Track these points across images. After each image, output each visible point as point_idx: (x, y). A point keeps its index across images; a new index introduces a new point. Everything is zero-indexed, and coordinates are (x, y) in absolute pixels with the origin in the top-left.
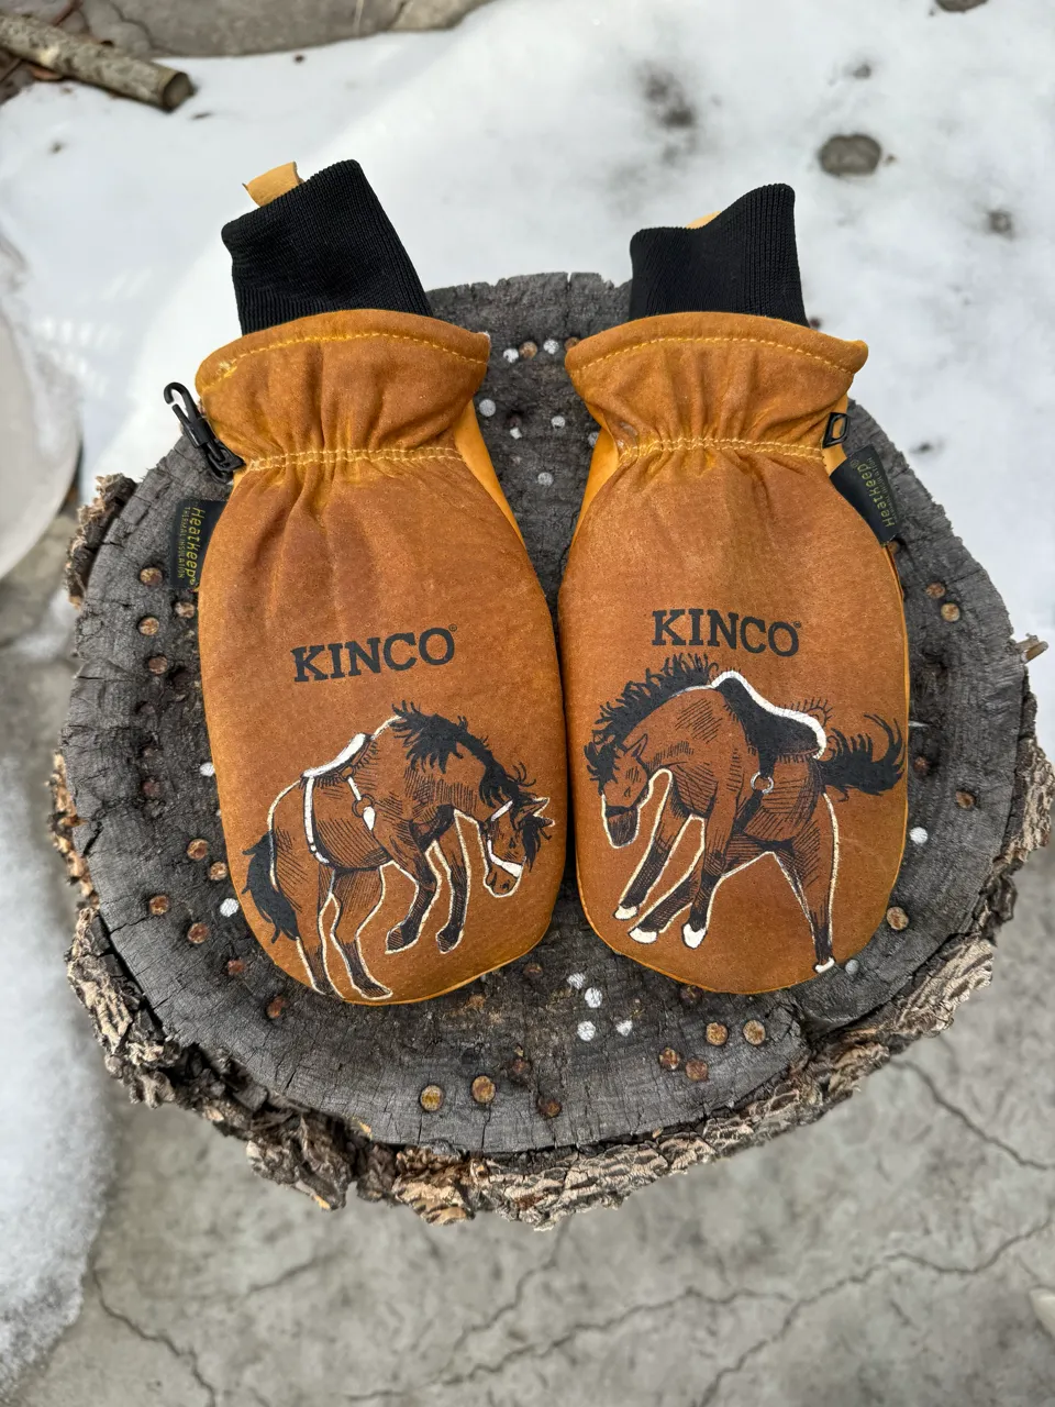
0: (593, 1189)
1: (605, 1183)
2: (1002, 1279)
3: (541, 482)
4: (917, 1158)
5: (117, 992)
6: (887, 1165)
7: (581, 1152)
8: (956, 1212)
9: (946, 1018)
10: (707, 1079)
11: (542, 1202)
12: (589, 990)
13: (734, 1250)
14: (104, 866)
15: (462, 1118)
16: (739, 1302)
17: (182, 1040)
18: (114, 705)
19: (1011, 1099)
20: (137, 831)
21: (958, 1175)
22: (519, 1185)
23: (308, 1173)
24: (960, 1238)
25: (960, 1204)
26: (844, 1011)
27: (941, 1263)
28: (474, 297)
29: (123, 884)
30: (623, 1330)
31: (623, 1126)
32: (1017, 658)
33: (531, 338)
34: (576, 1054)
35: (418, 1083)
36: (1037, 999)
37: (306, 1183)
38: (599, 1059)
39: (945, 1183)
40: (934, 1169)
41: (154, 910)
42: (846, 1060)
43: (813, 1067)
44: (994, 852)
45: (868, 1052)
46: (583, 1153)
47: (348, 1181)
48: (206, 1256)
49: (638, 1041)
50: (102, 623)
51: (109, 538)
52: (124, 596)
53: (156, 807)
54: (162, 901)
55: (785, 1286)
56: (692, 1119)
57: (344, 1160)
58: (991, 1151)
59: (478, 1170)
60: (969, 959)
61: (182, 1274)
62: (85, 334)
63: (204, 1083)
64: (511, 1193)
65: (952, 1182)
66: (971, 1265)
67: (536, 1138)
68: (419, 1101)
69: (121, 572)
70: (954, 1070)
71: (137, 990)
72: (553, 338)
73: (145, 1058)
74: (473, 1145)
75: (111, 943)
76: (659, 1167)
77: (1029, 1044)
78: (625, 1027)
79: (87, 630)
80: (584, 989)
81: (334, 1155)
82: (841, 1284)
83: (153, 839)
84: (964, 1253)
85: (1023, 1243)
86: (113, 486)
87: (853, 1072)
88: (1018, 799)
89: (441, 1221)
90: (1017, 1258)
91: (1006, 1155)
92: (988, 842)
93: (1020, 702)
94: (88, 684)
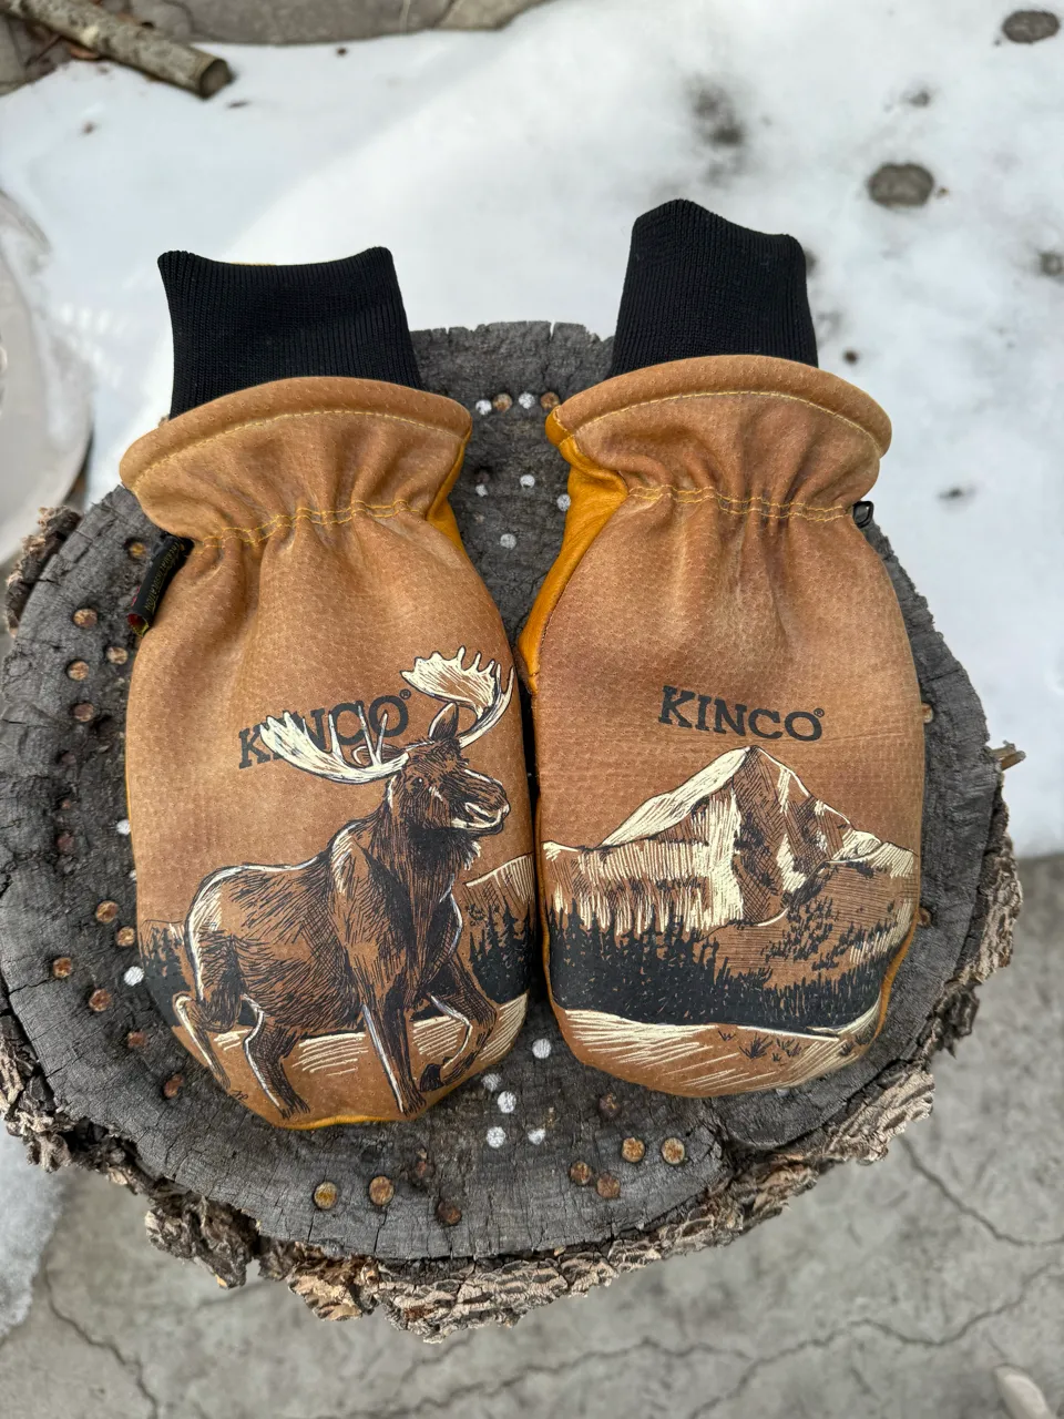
0: (487, 1305)
1: (499, 1300)
2: (968, 1355)
3: (503, 544)
4: (891, 1223)
5: (11, 1056)
6: (859, 1228)
7: (478, 1264)
8: (926, 1282)
9: (879, 1149)
10: (619, 1197)
11: (432, 1315)
12: (503, 1095)
13: (694, 1303)
14: (9, 922)
15: (356, 1219)
16: (696, 1356)
17: (72, 1113)
18: (34, 753)
19: (992, 1171)
20: (46, 887)
21: (932, 1245)
22: (409, 1295)
23: (204, 1250)
24: (928, 1309)
25: (930, 1274)
26: (769, 1135)
27: (907, 1333)
28: (450, 342)
29: (26, 943)
30: (573, 1376)
31: (523, 1241)
32: (990, 767)
33: (505, 391)
34: (483, 1162)
35: (314, 1178)
37: (204, 1260)
38: (508, 1167)
39: (917, 1253)
40: (906, 1237)
41: (57, 972)
42: (772, 1181)
43: (735, 1188)
44: (948, 975)
45: (795, 1176)
46: (480, 1266)
47: (247, 1261)
48: (159, 1266)
49: (550, 1152)
50: (30, 665)
51: (46, 575)
52: (56, 637)
53: (69, 863)
54: (66, 963)
55: (744, 1343)
56: (598, 1239)
57: (243, 1240)
58: (968, 1222)
59: (369, 1274)
60: (909, 1089)
61: (134, 1283)
62: (103, 323)
63: (104, 1148)
64: (402, 1303)
65: (924, 1251)
66: (937, 1338)
67: (431, 1247)
68: (313, 1196)
69: (54, 614)
70: (935, 1136)
71: (32, 1056)
72: (529, 392)
73: (33, 1128)
74: (365, 1248)
75: (9, 1003)
76: (558, 1287)
77: (1015, 1116)
78: (537, 1136)
79: (14, 671)
80: (497, 1093)
81: (233, 1234)
82: (802, 1346)
83: (62, 897)
84: (931, 1325)
85: (992, 1319)
86: (55, 520)
87: (781, 1191)
88: (977, 920)
89: (333, 1317)
90: (985, 1334)
91: (983, 1229)
92: (942, 964)
93: (989, 815)
94: (10, 728)
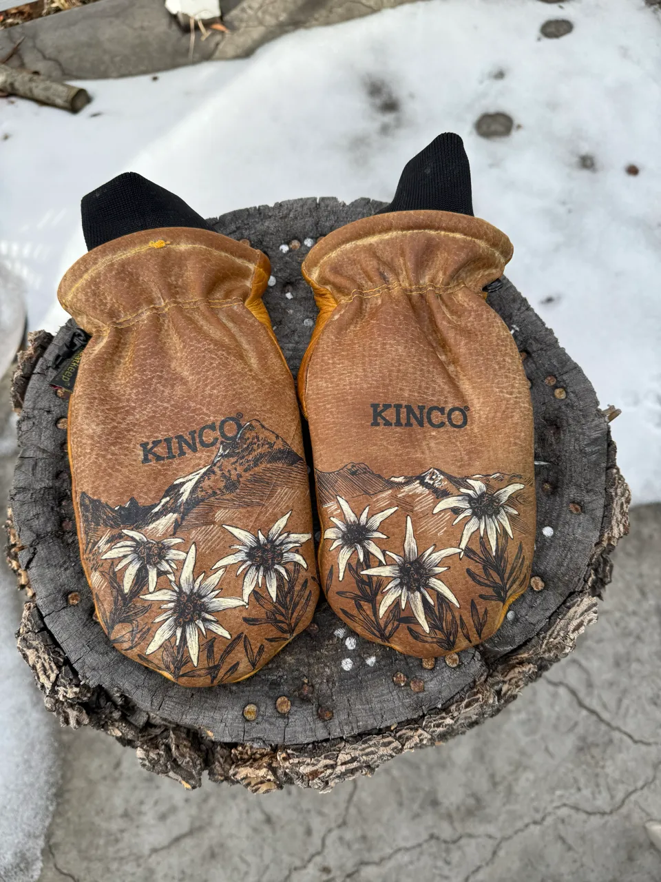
0: (355, 764)
1: (362, 760)
2: (628, 817)
3: (305, 325)
4: (570, 742)
5: (49, 655)
6: (551, 748)
7: (347, 741)
8: (597, 775)
9: (571, 644)
10: (424, 691)
11: (323, 774)
12: (348, 639)
13: (458, 808)
14: (38, 575)
15: (271, 724)
16: (463, 842)
17: (91, 683)
18: (42, 474)
19: (626, 702)
20: (59, 552)
21: (596, 752)
22: (308, 764)
23: (176, 766)
24: (600, 792)
25: (599, 770)
26: (507, 643)
27: (589, 809)
28: (260, 214)
29: (51, 587)
30: (390, 864)
31: (372, 723)
32: (602, 420)
33: (295, 238)
34: (341, 680)
35: (242, 703)
36: (638, 638)
37: (175, 772)
38: (356, 680)
39: (588, 757)
40: (580, 749)
41: (71, 601)
42: (511, 675)
43: (490, 680)
44: (595, 540)
45: (524, 669)
46: (348, 742)
47: (202, 769)
48: (122, 831)
49: (380, 669)
50: (34, 423)
51: (37, 370)
52: (47, 406)
53: (71, 536)
54: (75, 596)
55: (491, 829)
56: (416, 717)
57: (199, 756)
58: (616, 735)
59: (282, 756)
60: (584, 606)
61: (107, 844)
62: (26, 251)
63: (108, 711)
64: (304, 770)
65: (593, 757)
66: (608, 810)
67: (318, 734)
68: (243, 714)
69: (44, 392)
70: (590, 685)
71: (61, 653)
72: (309, 237)
73: (68, 696)
74: (278, 740)
75: (44, 624)
76: (396, 748)
77: (635, 666)
78: (371, 661)
79: (24, 428)
80: (345, 638)
81: (192, 753)
82: (527, 826)
83: (69, 557)
84: (602, 802)
85: (639, 793)
86: (39, 338)
87: (516, 682)
88: (608, 507)
89: (261, 791)
90: (636, 803)
91: (625, 738)
92: (591, 534)
93: (606, 447)
94: (26, 461)
